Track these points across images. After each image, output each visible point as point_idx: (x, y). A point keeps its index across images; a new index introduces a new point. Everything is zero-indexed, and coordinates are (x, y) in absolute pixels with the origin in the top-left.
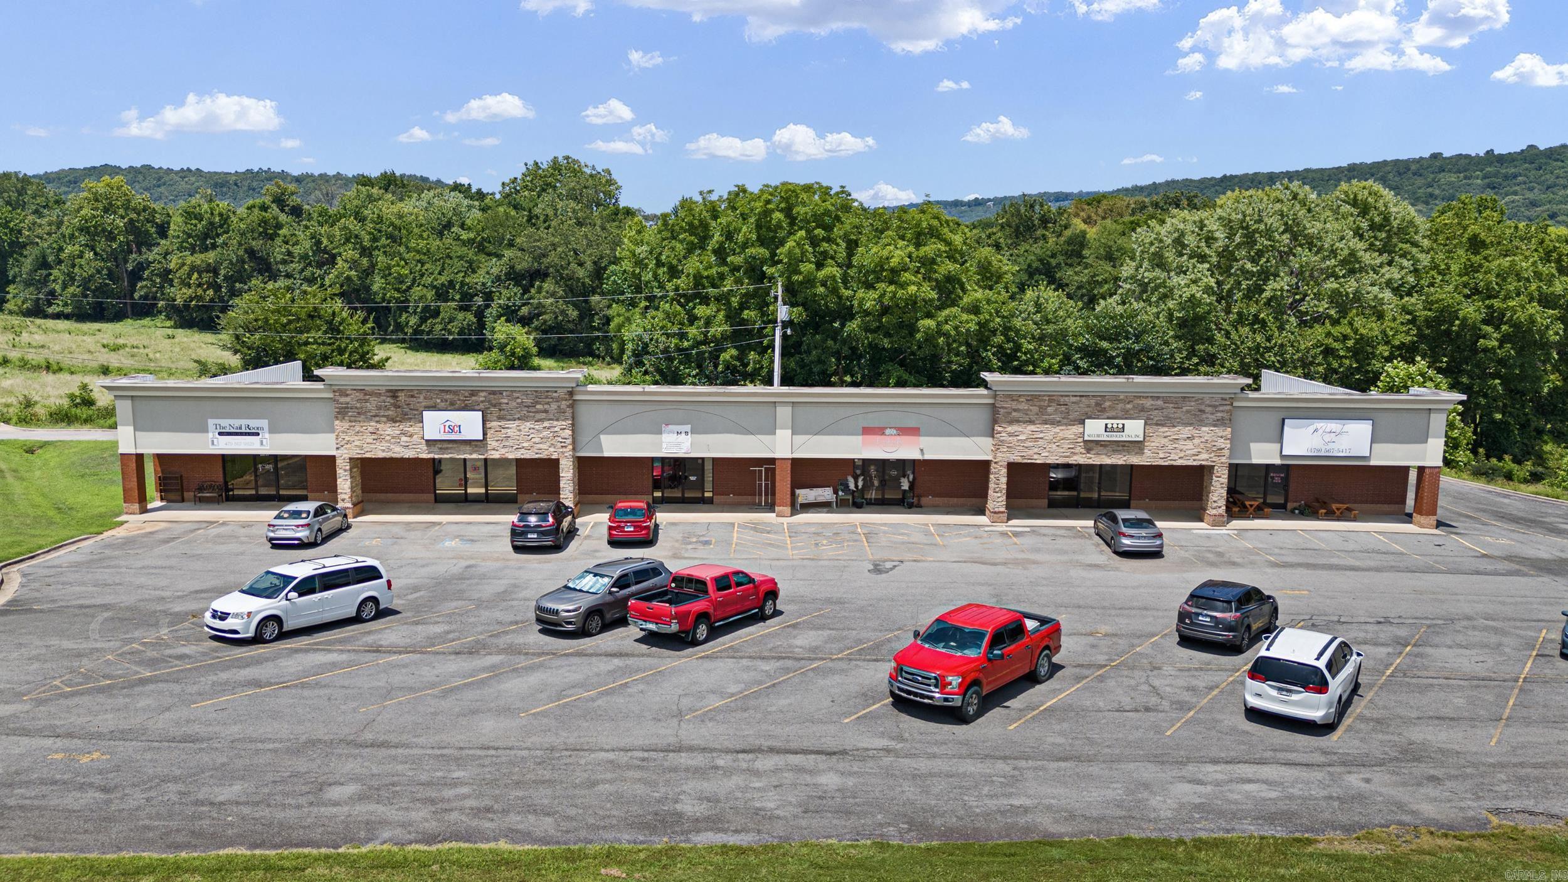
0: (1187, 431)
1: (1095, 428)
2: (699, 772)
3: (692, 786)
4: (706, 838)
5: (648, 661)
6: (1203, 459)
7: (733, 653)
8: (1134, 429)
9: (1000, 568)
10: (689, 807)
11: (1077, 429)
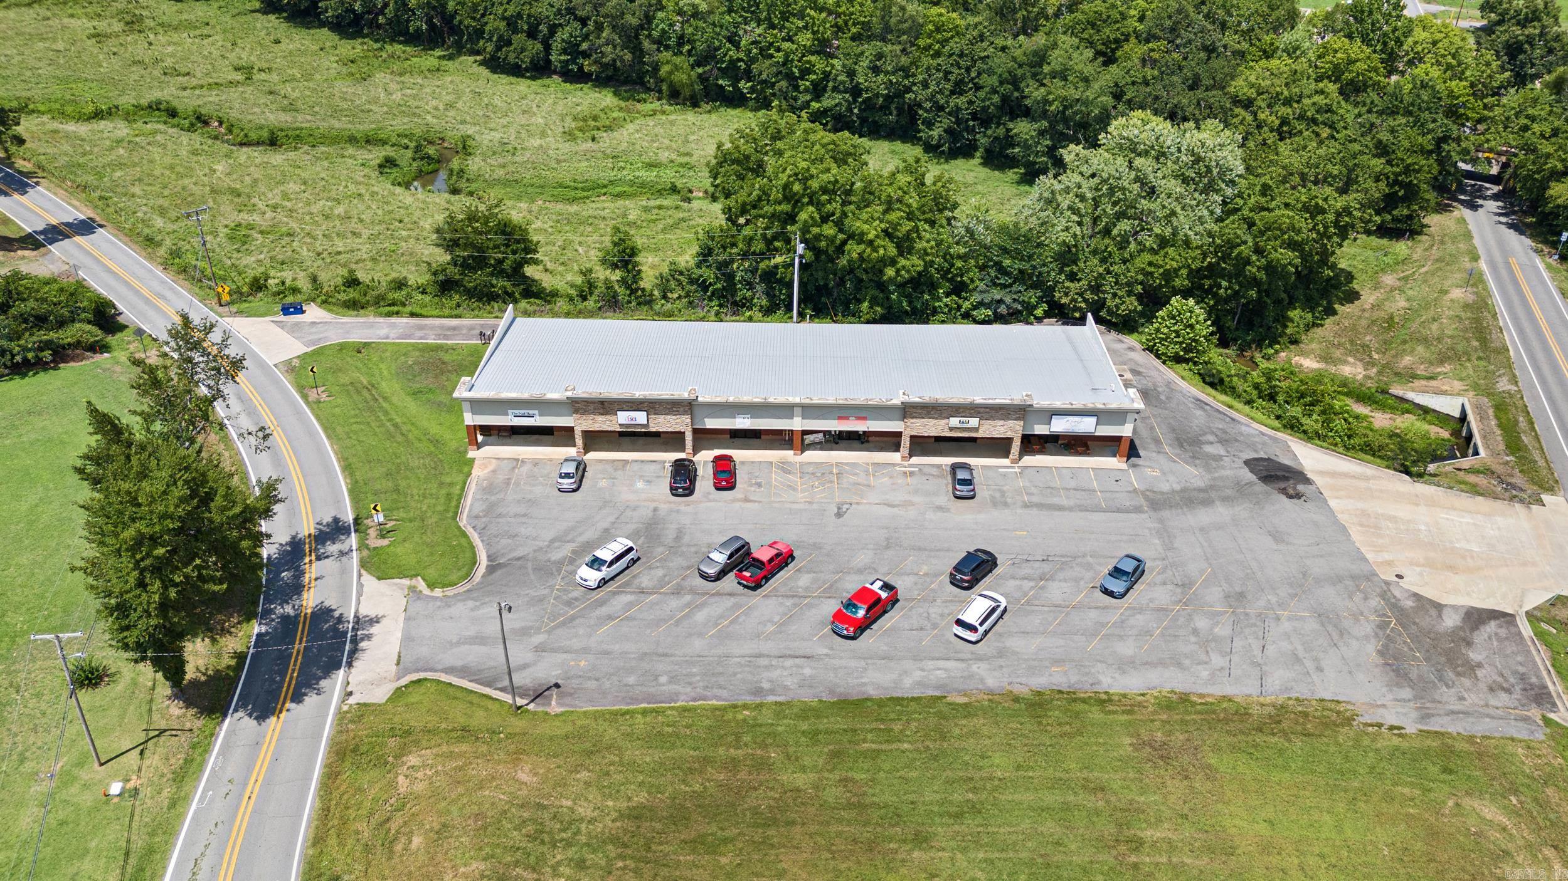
0: (1001, 422)
1: (954, 422)
2: (768, 668)
3: (765, 675)
4: (771, 699)
5: (744, 599)
6: (1009, 435)
7: (775, 594)
8: (974, 422)
9: (895, 510)
10: (766, 685)
11: (946, 421)
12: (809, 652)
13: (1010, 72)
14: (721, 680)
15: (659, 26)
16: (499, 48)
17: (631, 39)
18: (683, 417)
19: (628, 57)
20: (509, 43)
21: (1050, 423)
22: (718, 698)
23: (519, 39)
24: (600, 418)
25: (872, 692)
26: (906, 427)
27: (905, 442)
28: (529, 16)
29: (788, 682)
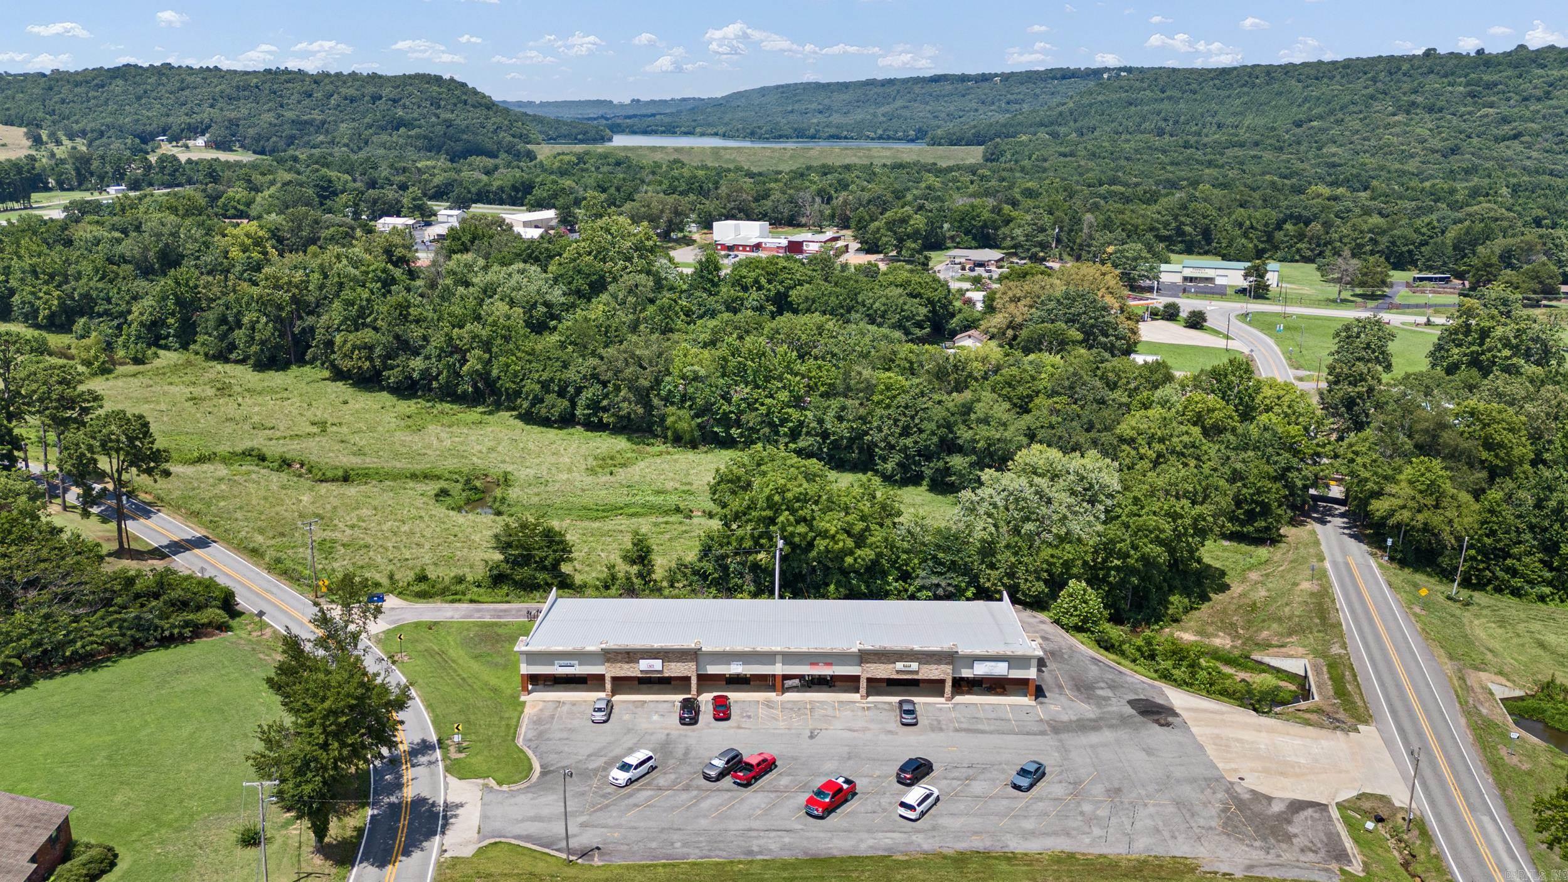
0: (935, 666)
1: (900, 666)
2: (757, 838)
3: (755, 842)
4: (759, 857)
5: (739, 793)
6: (942, 677)
7: (762, 789)
8: (914, 666)
9: (855, 734)
10: (755, 849)
11: (892, 666)
12: (788, 827)
13: (944, 419)
14: (721, 845)
15: (667, 385)
16: (533, 405)
17: (643, 397)
18: (690, 664)
19: (640, 411)
20: (542, 401)
21: (972, 668)
22: (717, 856)
23: (550, 398)
24: (626, 666)
25: (836, 853)
26: (863, 670)
27: (863, 684)
28: (560, 380)
29: (773, 847)
